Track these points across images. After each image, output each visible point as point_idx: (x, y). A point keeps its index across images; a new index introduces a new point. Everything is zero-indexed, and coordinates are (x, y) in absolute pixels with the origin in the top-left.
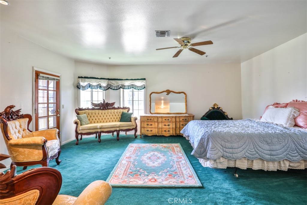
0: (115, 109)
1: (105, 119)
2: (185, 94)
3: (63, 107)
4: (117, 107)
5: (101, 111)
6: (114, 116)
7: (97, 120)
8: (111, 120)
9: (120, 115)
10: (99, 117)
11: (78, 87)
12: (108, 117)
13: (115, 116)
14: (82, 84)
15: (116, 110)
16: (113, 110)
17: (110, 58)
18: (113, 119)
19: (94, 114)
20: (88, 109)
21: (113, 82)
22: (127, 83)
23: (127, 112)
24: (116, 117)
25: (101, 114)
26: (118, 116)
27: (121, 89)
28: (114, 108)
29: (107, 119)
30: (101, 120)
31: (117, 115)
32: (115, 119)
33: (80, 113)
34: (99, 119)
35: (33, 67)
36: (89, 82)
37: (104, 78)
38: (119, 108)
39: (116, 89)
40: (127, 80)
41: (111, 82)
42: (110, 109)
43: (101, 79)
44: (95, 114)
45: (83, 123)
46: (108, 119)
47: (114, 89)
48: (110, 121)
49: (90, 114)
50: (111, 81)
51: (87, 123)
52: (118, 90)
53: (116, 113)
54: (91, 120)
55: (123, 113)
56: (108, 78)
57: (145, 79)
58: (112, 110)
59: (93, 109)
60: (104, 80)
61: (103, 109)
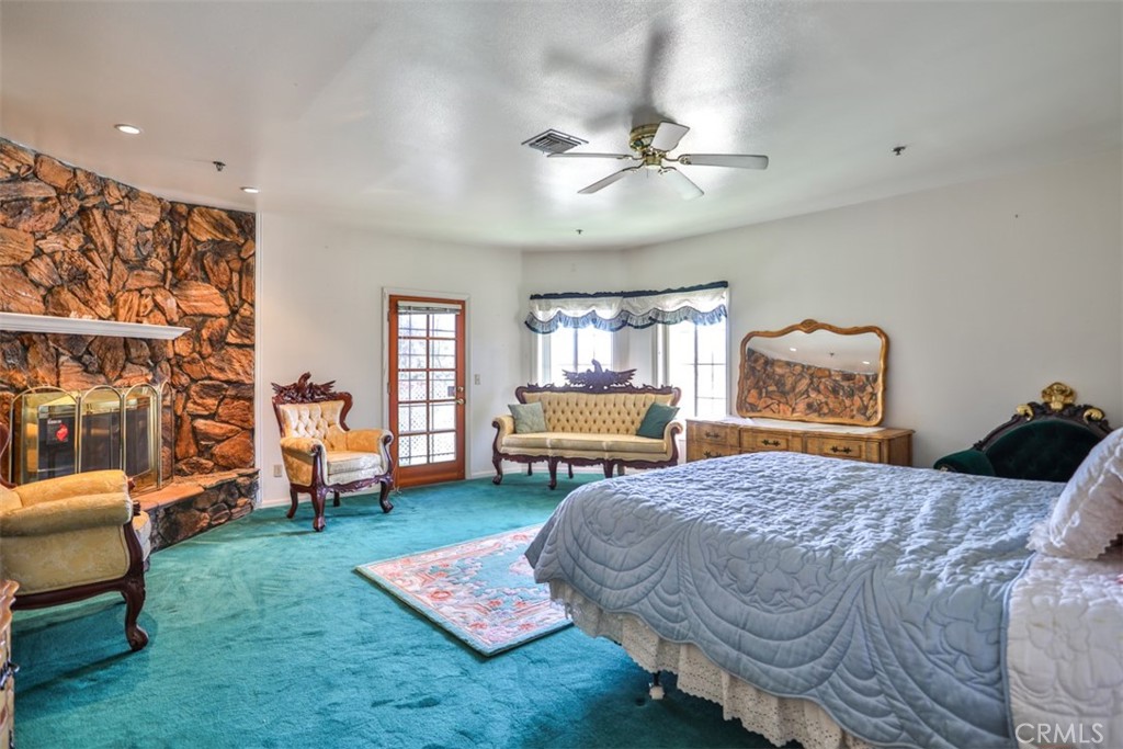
0: (631, 393)
1: (595, 422)
2: (881, 333)
3: (477, 381)
4: (641, 386)
5: (584, 396)
6: (624, 415)
7: (573, 422)
8: (614, 428)
9: (644, 411)
10: (577, 413)
11: (531, 324)
12: (605, 415)
13: (629, 414)
14: (540, 315)
15: (633, 396)
16: (622, 396)
17: (580, 231)
18: (619, 423)
19: (563, 405)
20: (551, 388)
21: (634, 301)
22: (671, 304)
23: (668, 405)
24: (628, 419)
25: (584, 406)
26: (638, 414)
27: (660, 326)
28: (632, 390)
29: (600, 423)
30: (582, 423)
31: (634, 412)
32: (628, 424)
33: (527, 399)
34: (577, 421)
35: (382, 289)
36: (559, 309)
37: (607, 291)
38: (645, 389)
39: (643, 327)
40: (669, 291)
41: (629, 303)
42: (616, 391)
43: (597, 295)
44: (568, 404)
45: (521, 427)
46: (604, 422)
47: (636, 327)
48: (608, 430)
49: (554, 404)
50: (629, 299)
51: (536, 428)
52: (651, 327)
53: (630, 405)
54: (554, 421)
55: (653, 407)
56: (619, 291)
57: (724, 284)
58: (619, 395)
59: (566, 389)
60: (608, 298)
61: (592, 392)
